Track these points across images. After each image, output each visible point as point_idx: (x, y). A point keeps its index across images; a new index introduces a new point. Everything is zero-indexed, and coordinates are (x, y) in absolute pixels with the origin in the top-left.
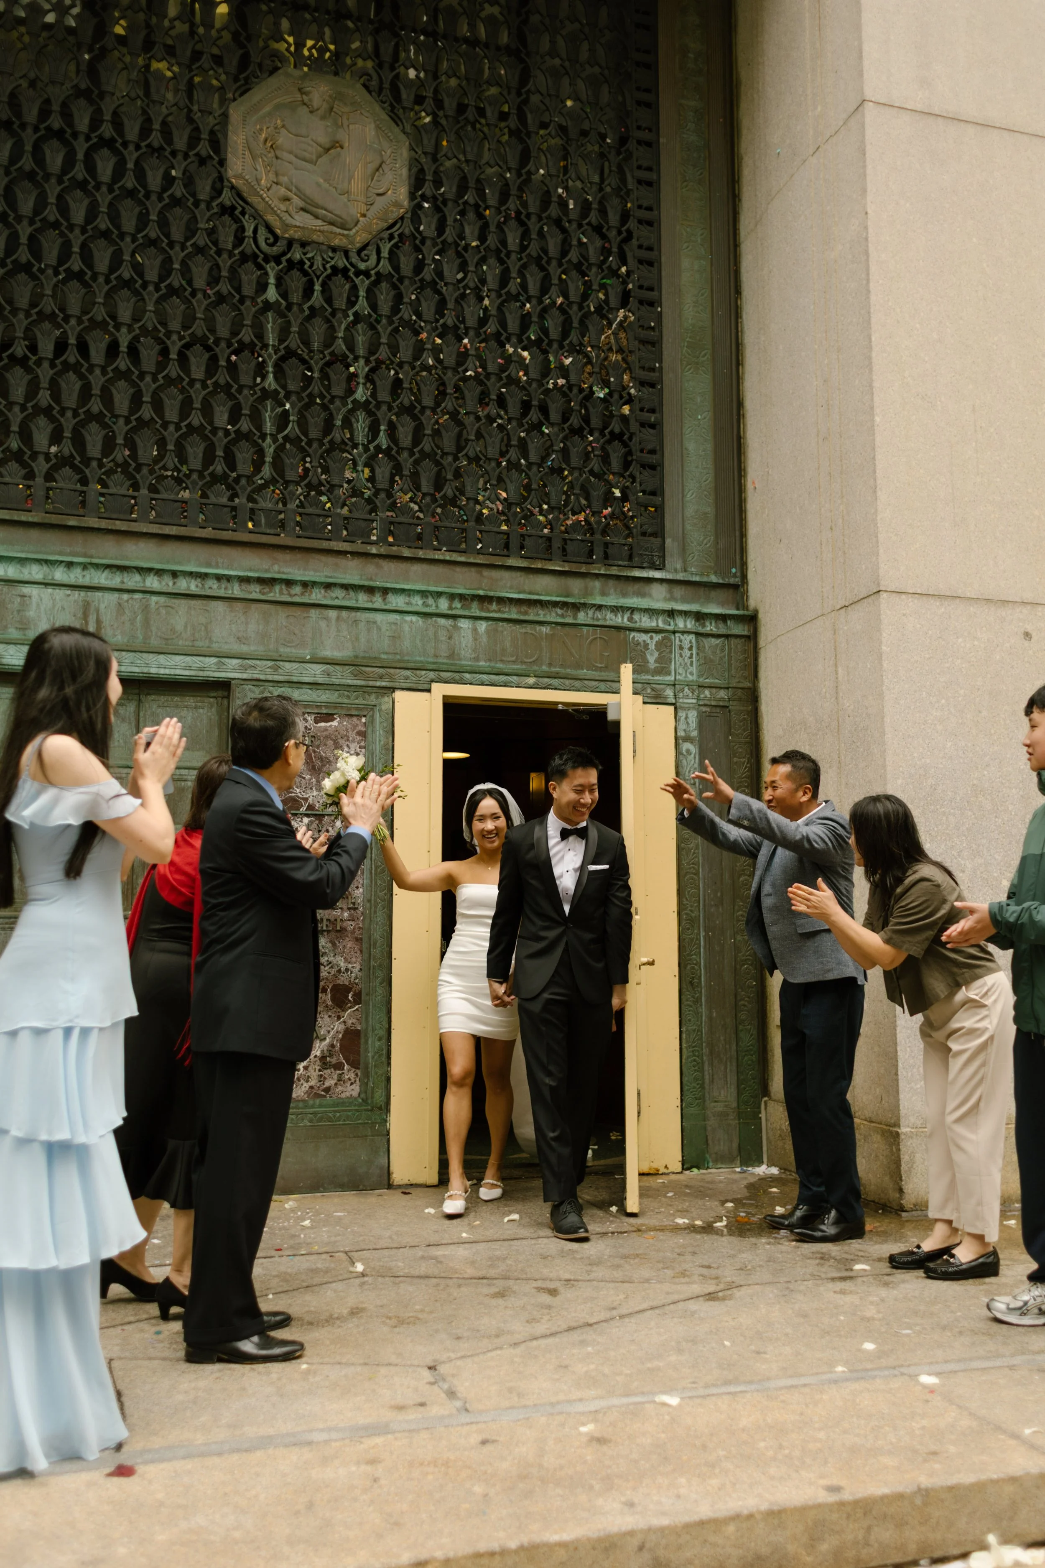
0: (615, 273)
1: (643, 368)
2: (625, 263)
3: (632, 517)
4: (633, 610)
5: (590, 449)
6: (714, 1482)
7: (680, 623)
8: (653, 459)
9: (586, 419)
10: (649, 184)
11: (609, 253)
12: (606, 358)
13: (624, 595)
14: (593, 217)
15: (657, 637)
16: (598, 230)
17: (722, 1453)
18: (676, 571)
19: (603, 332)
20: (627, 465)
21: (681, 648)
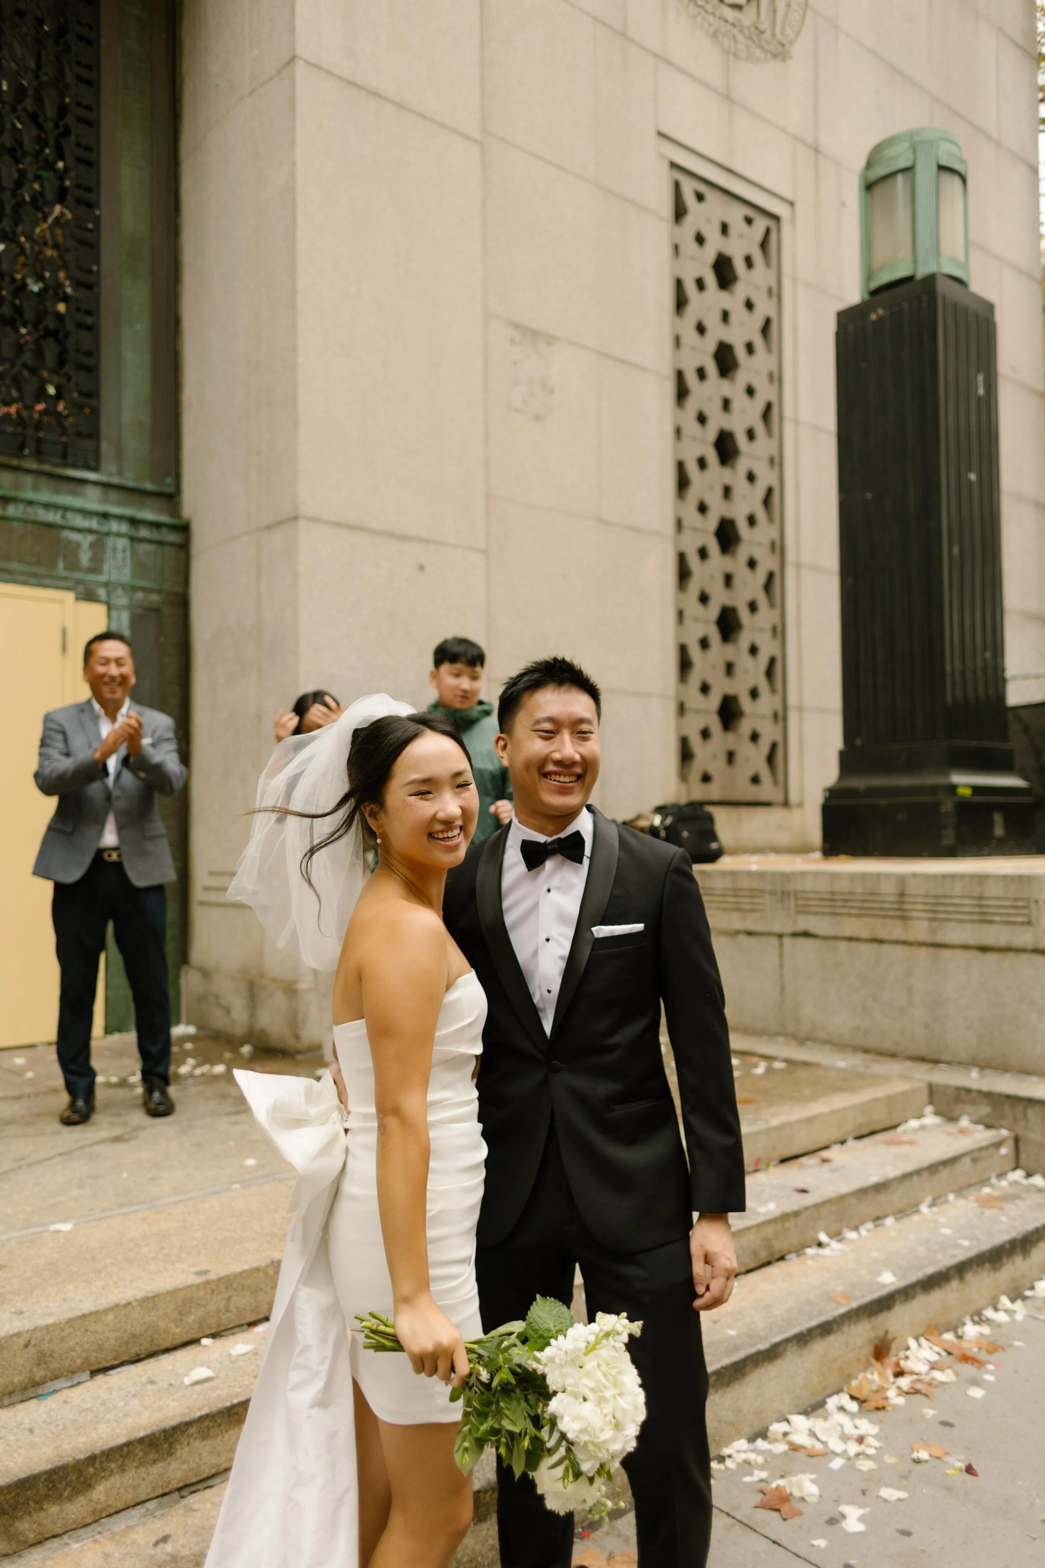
0: (52, 167)
1: (79, 268)
2: (62, 158)
3: (67, 417)
4: (66, 509)
5: (22, 341)
6: (100, 1284)
7: (115, 526)
8: (89, 361)
9: (19, 311)
10: (89, 83)
11: (46, 144)
12: (41, 252)
13: (57, 492)
14: (29, 104)
15: (90, 538)
16: (34, 118)
17: (108, 1261)
18: (111, 475)
19: (36, 224)
20: (61, 362)
21: (115, 550)
